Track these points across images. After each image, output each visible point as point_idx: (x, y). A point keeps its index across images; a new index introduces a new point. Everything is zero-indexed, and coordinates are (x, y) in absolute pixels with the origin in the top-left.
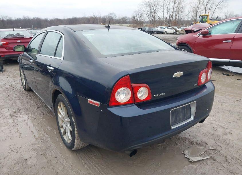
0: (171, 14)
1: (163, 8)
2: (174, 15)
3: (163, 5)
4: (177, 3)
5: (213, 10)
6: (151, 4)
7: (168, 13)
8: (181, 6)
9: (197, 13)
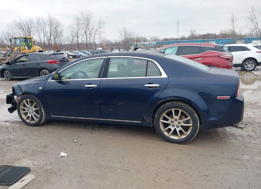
0: (49, 38)
1: (38, 30)
2: (52, 38)
3: (37, 28)
4: (54, 26)
5: (93, 35)
6: (23, 26)
7: (45, 37)
8: (59, 30)
9: (78, 38)
